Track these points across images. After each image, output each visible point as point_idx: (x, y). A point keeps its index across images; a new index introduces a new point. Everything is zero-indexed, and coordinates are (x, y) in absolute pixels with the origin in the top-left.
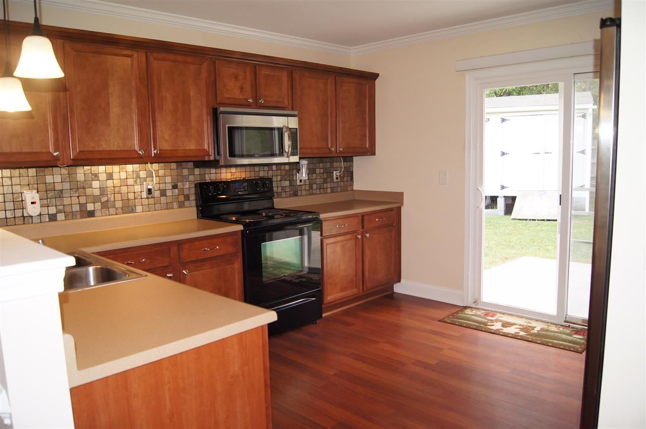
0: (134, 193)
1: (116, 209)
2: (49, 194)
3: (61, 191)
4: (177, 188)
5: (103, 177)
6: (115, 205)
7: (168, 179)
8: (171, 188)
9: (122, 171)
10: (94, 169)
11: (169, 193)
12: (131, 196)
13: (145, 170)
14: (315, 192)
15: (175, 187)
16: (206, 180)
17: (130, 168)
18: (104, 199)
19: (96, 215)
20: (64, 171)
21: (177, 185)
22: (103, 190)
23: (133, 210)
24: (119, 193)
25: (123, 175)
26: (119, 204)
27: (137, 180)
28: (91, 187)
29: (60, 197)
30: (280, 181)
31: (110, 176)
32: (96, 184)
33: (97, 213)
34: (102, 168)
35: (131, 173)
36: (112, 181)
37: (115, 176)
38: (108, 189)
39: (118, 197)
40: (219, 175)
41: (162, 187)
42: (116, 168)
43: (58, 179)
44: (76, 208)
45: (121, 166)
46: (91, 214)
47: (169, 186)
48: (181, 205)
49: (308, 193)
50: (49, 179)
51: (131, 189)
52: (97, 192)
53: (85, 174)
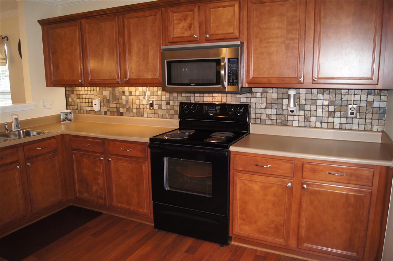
0: (143, 105)
1: (134, 113)
2: (105, 101)
3: (109, 100)
4: (169, 105)
5: (127, 93)
6: (133, 111)
7: (164, 98)
8: (165, 104)
9: (137, 91)
10: (123, 88)
11: (164, 107)
12: (141, 107)
13: (150, 91)
14: (312, 124)
15: (168, 104)
16: (190, 101)
17: (141, 89)
18: (128, 107)
19: (124, 115)
20: (110, 89)
21: (169, 103)
22: (127, 101)
23: (142, 116)
24: (135, 104)
25: (137, 93)
26: (135, 111)
27: (144, 97)
28: (121, 99)
29: (108, 103)
30: (266, 108)
31: (131, 93)
32: (124, 97)
33: (124, 114)
34: (127, 89)
35: (141, 92)
36: (131, 96)
37: (133, 94)
38: (130, 101)
39: (134, 106)
40: (202, 98)
41: (160, 102)
42: (133, 89)
43: (108, 93)
44: (115, 110)
45: (137, 88)
46: (122, 114)
47: (164, 103)
48: (172, 117)
49: (302, 124)
50: (104, 93)
51: (141, 102)
52: (124, 102)
53: (119, 91)
